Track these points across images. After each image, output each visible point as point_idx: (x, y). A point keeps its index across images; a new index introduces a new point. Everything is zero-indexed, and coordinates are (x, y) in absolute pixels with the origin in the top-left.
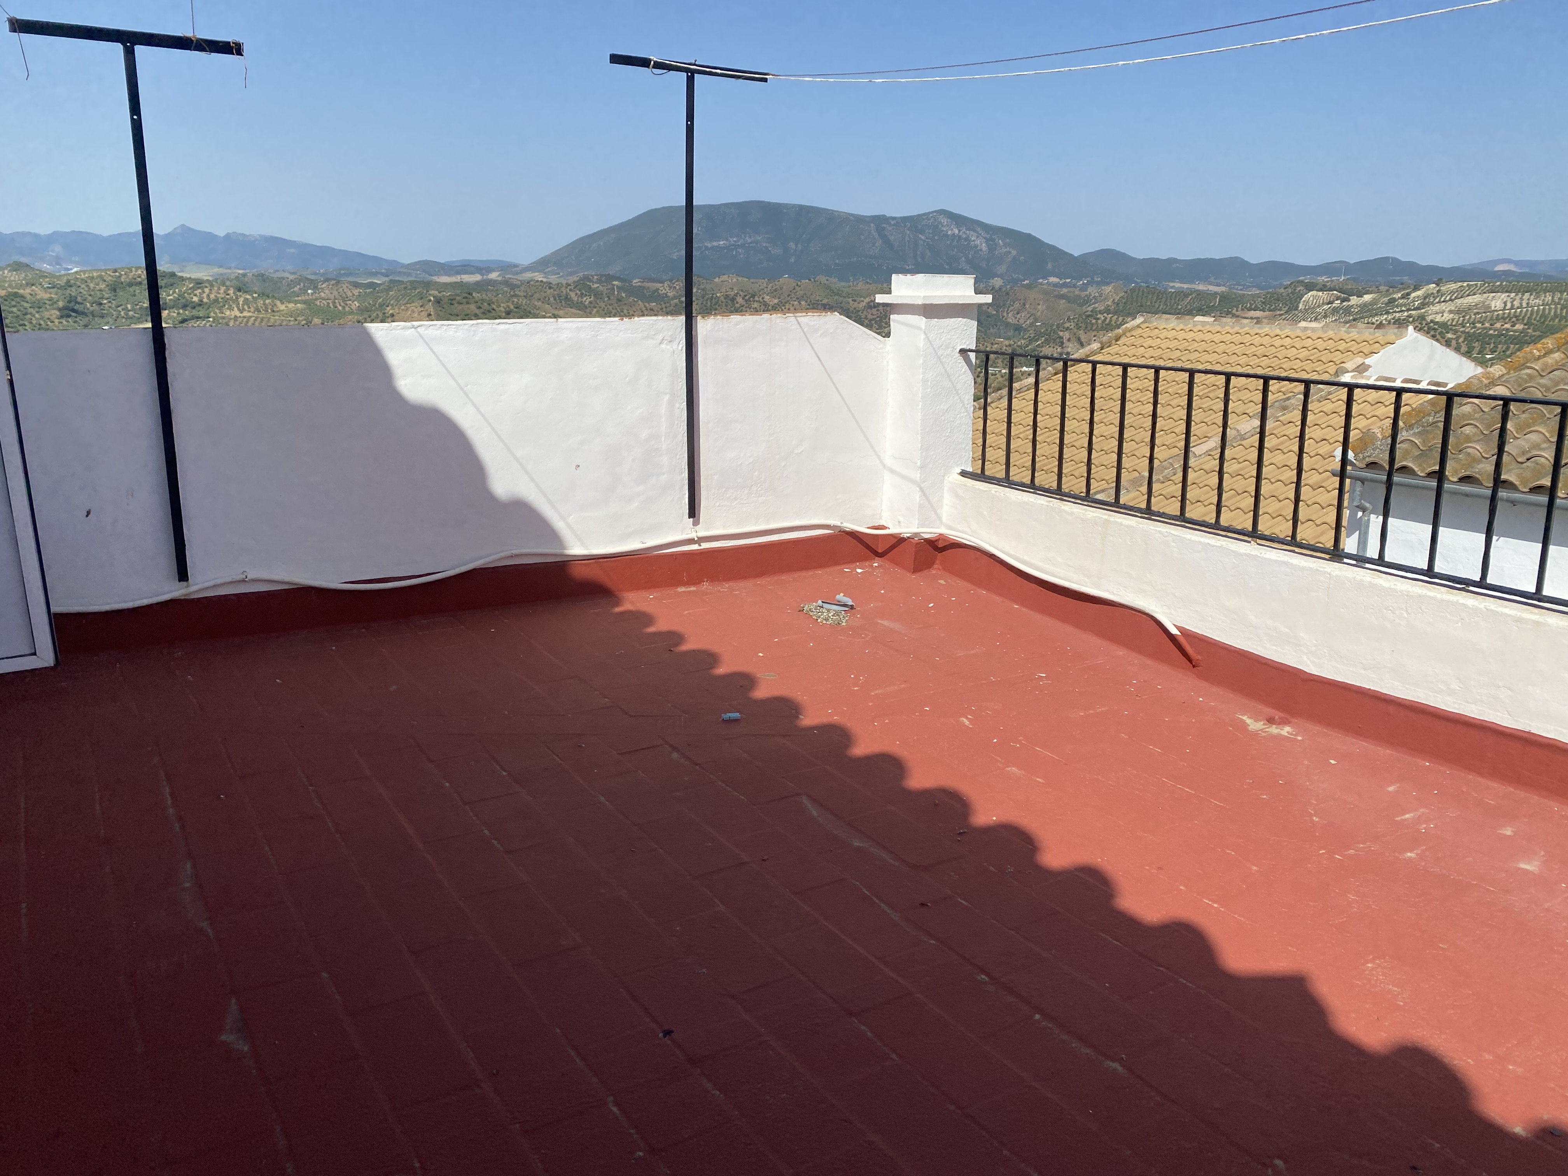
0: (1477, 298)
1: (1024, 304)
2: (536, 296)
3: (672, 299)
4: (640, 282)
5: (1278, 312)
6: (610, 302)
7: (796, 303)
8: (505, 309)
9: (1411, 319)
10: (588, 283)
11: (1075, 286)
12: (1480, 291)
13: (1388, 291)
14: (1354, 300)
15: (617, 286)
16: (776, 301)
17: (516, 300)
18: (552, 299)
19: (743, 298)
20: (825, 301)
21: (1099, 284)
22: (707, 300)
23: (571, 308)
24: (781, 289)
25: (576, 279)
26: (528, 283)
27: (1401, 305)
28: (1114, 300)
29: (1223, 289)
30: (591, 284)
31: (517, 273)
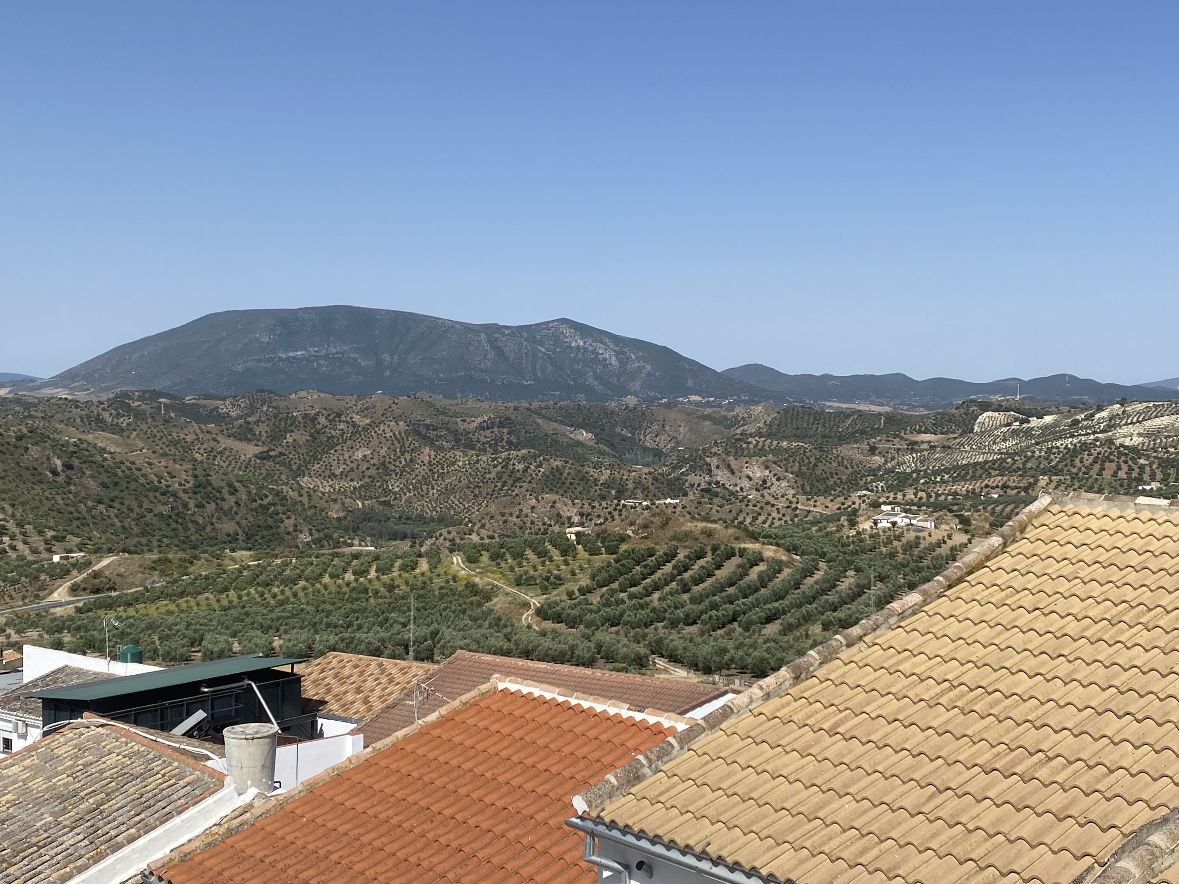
0: (1165, 420)
1: (664, 426)
2: (58, 416)
3: (236, 419)
4: (194, 399)
5: (952, 436)
6: (154, 423)
7: (393, 423)
8: (16, 433)
9: (1098, 443)
10: (127, 401)
11: (720, 406)
12: (1167, 412)
13: (1069, 411)
14: (1034, 422)
15: (165, 404)
16: (368, 421)
17: (31, 422)
18: (78, 420)
19: (326, 418)
20: (428, 421)
21: (746, 402)
22: (280, 420)
23: (103, 431)
24: (374, 407)
25: (111, 396)
26: (48, 401)
27: (1086, 428)
28: (765, 422)
29: (888, 409)
30: (131, 402)
31: (34, 389)
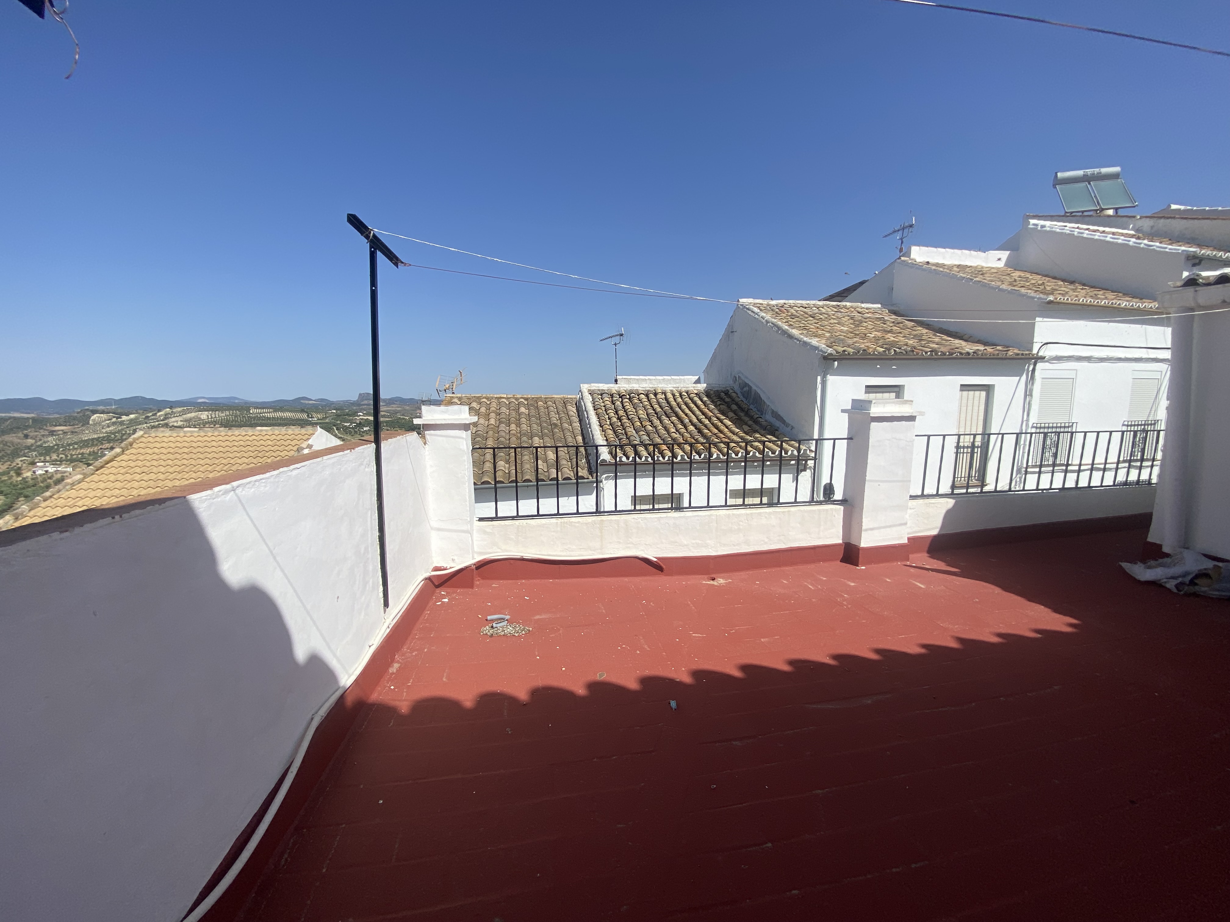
0: (193, 415)
5: (76, 426)
9: (160, 426)
12: (194, 411)
13: (143, 413)
14: (124, 418)
27: (153, 419)
29: (32, 415)
